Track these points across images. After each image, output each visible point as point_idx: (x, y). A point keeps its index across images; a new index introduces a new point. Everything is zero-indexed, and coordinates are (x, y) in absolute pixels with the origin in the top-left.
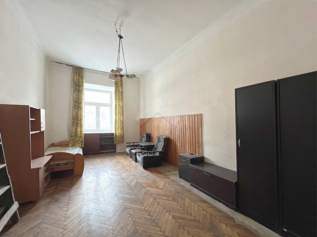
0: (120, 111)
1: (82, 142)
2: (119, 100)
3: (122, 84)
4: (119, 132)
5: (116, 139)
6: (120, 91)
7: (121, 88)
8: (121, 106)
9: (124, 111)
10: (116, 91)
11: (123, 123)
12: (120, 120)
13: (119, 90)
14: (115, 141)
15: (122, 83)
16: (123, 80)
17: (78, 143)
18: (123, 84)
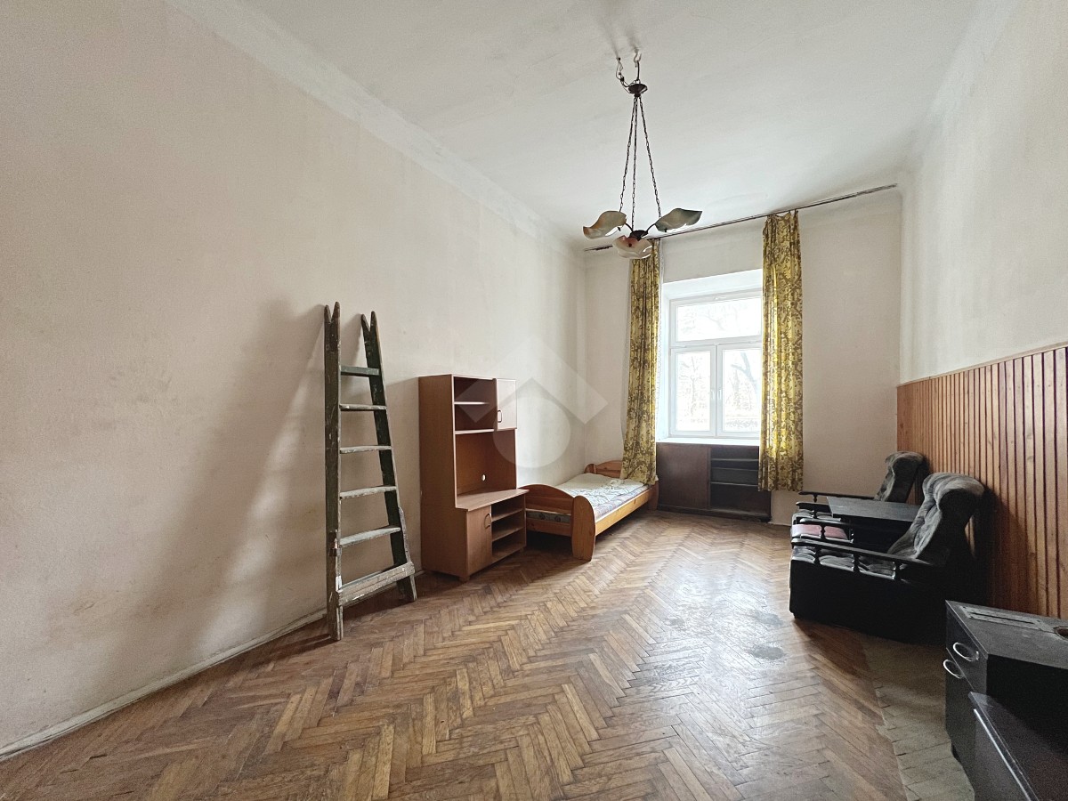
0: (787, 358)
1: (650, 468)
2: (783, 315)
3: (796, 244)
4: (783, 445)
5: (767, 469)
6: (785, 277)
7: (793, 261)
8: (790, 337)
9: (803, 358)
10: (768, 281)
11: (799, 406)
12: (787, 396)
13: (783, 274)
14: (761, 479)
15: (798, 242)
16: (800, 227)
17: (642, 472)
18: (801, 244)
